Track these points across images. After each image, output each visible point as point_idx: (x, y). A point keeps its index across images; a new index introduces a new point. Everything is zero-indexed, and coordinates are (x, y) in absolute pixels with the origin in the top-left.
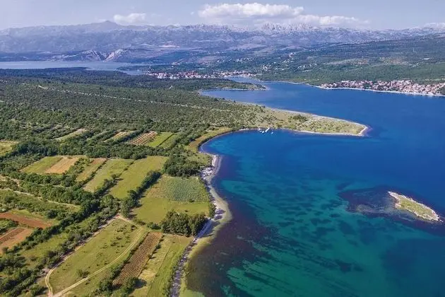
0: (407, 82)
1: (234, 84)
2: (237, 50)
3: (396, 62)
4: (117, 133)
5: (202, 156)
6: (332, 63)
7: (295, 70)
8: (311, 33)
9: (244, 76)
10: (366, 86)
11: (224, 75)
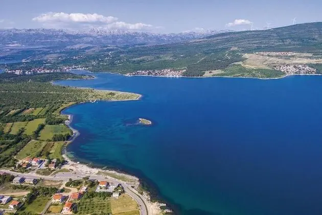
0: (169, 70)
1: (74, 76)
2: (72, 49)
3: (167, 58)
4: (10, 111)
5: (62, 116)
6: (134, 59)
7: (112, 64)
8: (124, 36)
9: (80, 69)
10: (149, 73)
11: (66, 69)
